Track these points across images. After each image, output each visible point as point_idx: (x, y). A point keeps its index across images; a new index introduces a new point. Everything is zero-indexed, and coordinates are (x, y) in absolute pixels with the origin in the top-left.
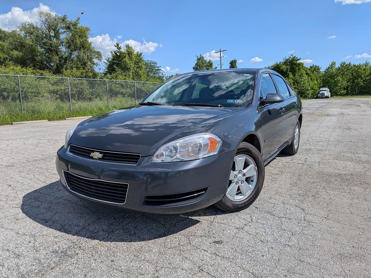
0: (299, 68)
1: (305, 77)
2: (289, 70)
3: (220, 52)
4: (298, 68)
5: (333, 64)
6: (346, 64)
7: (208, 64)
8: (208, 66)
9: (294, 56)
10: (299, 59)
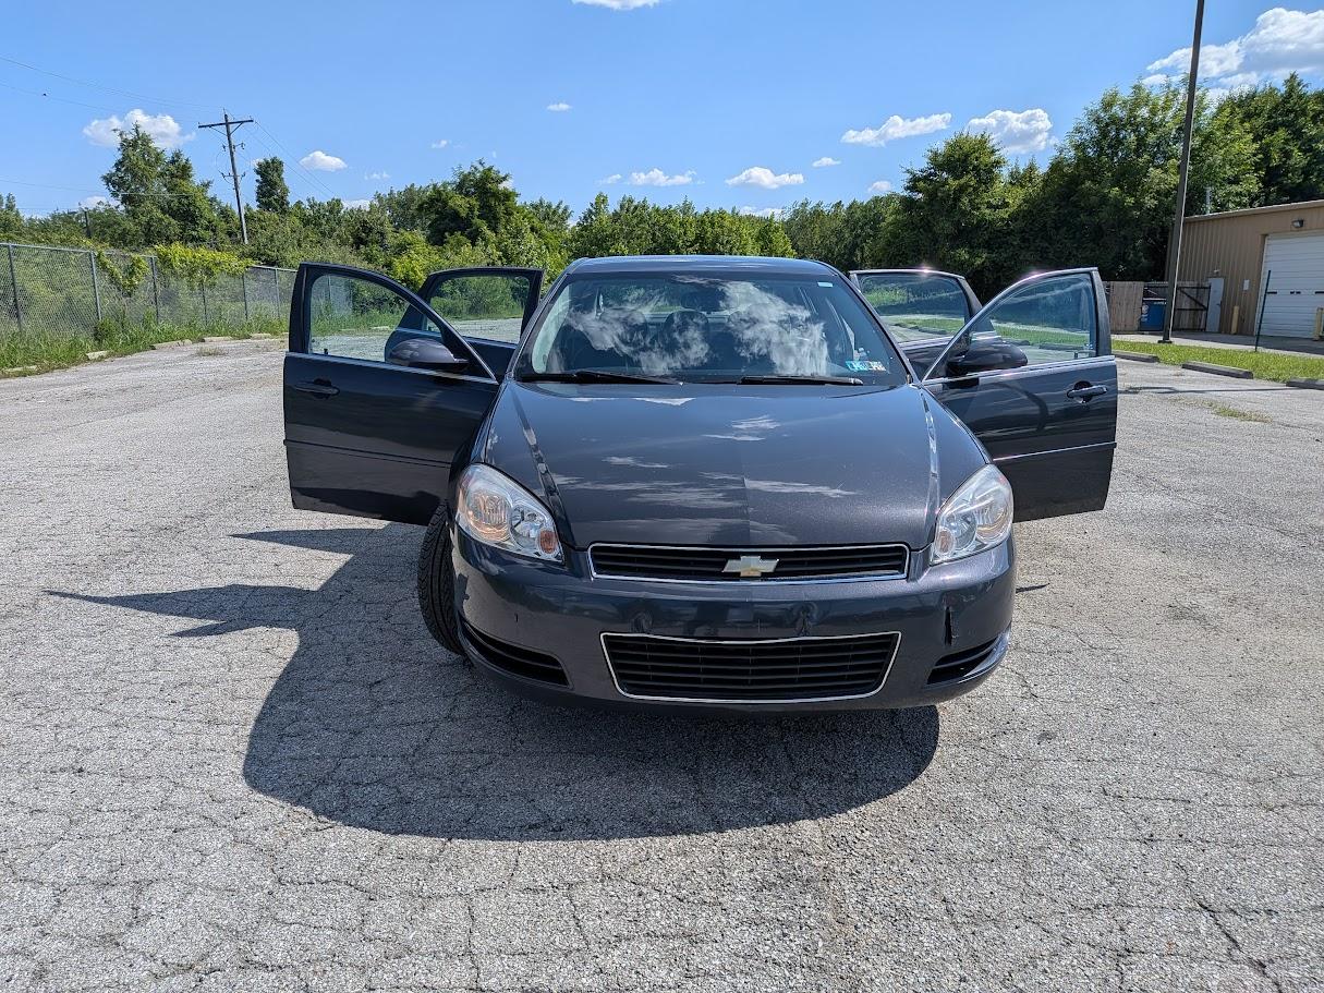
0: (506, 209)
1: (531, 240)
2: (477, 213)
3: (227, 124)
4: (503, 208)
5: (601, 200)
6: (635, 203)
7: (172, 167)
8: (172, 175)
9: (487, 166)
10: (504, 178)
